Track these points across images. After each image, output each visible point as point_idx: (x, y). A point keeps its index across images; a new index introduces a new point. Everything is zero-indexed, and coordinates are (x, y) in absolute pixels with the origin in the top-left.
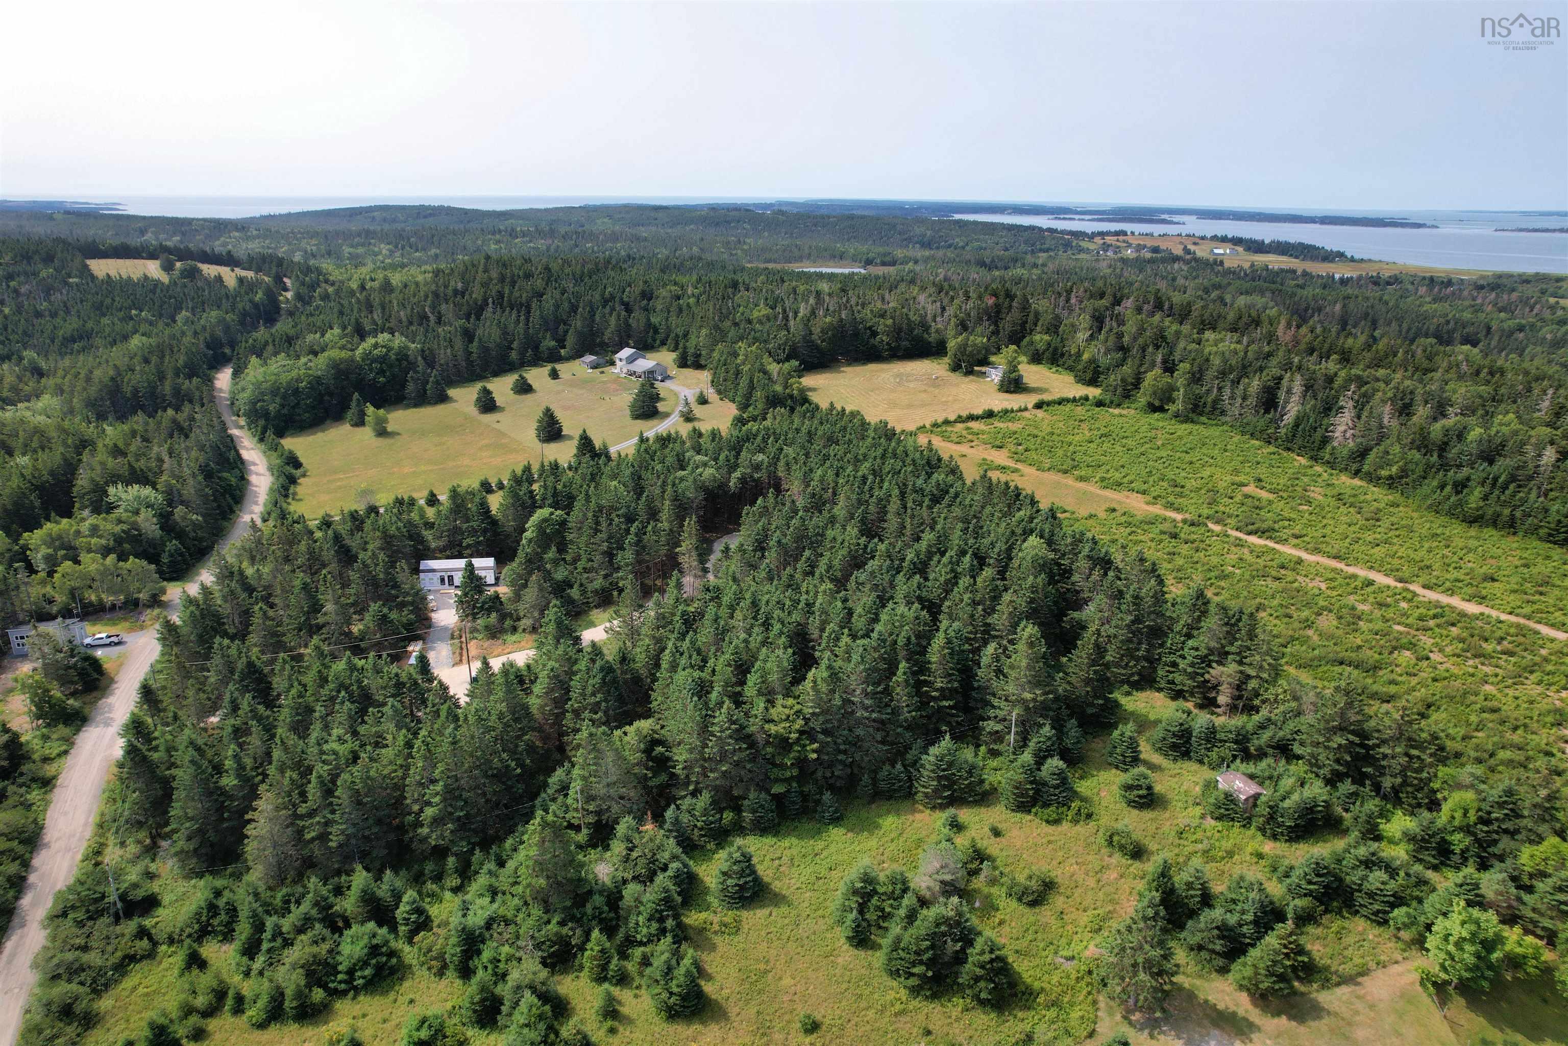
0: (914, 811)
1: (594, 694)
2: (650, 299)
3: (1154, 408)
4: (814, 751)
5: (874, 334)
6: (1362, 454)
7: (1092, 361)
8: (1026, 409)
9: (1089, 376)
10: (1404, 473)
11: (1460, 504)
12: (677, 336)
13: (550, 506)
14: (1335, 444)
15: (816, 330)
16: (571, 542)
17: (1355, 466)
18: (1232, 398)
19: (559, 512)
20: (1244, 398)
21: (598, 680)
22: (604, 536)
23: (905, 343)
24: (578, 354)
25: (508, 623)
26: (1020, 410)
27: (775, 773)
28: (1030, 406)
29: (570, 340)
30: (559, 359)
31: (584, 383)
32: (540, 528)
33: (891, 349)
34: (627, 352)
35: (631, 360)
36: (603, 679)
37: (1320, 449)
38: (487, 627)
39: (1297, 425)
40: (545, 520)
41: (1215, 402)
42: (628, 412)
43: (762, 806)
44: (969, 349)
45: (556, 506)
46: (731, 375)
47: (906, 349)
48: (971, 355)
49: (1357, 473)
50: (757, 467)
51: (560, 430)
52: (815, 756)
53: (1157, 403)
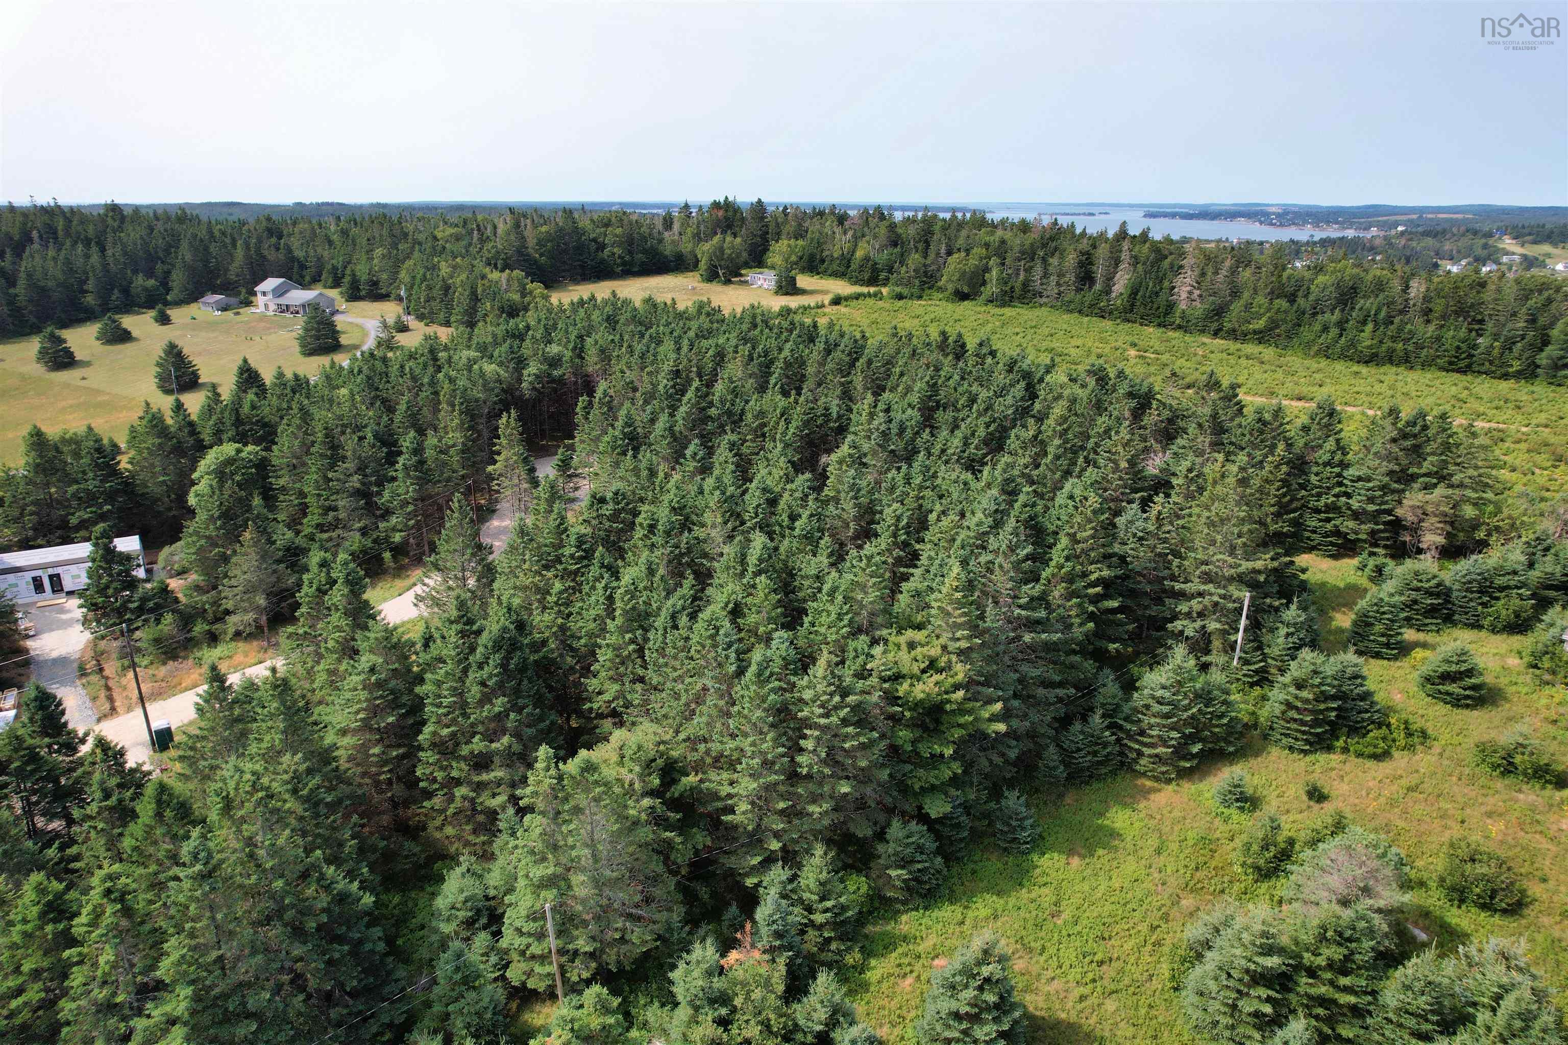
0: (1146, 793)
1: (486, 699)
2: (280, 237)
3: (962, 296)
4: (994, 718)
5: (602, 247)
6: (1219, 312)
7: (867, 259)
8: (823, 306)
9: (866, 276)
10: (1273, 325)
11: (1352, 344)
12: (335, 268)
13: (232, 440)
14: (1183, 306)
15: (531, 242)
16: (283, 489)
17: (1215, 326)
18: (1046, 275)
19: (250, 448)
20: (1061, 275)
21: (492, 669)
22: (350, 465)
23: (640, 257)
24: (193, 296)
25: (199, 628)
26: (818, 307)
27: (922, 777)
28: (826, 302)
29: (178, 279)
30: (166, 304)
31: (211, 326)
32: (221, 473)
33: (624, 264)
34: (271, 283)
35: (279, 292)
36: (504, 666)
37: (1166, 314)
38: (157, 641)
39: (1134, 293)
40: (230, 461)
41: (1025, 285)
42: (298, 349)
43: (920, 849)
44: (728, 252)
45: (242, 438)
46: (437, 292)
47: (643, 263)
48: (730, 259)
49: (1216, 334)
50: (554, 362)
51: (195, 376)
52: (1001, 727)
53: (966, 289)
